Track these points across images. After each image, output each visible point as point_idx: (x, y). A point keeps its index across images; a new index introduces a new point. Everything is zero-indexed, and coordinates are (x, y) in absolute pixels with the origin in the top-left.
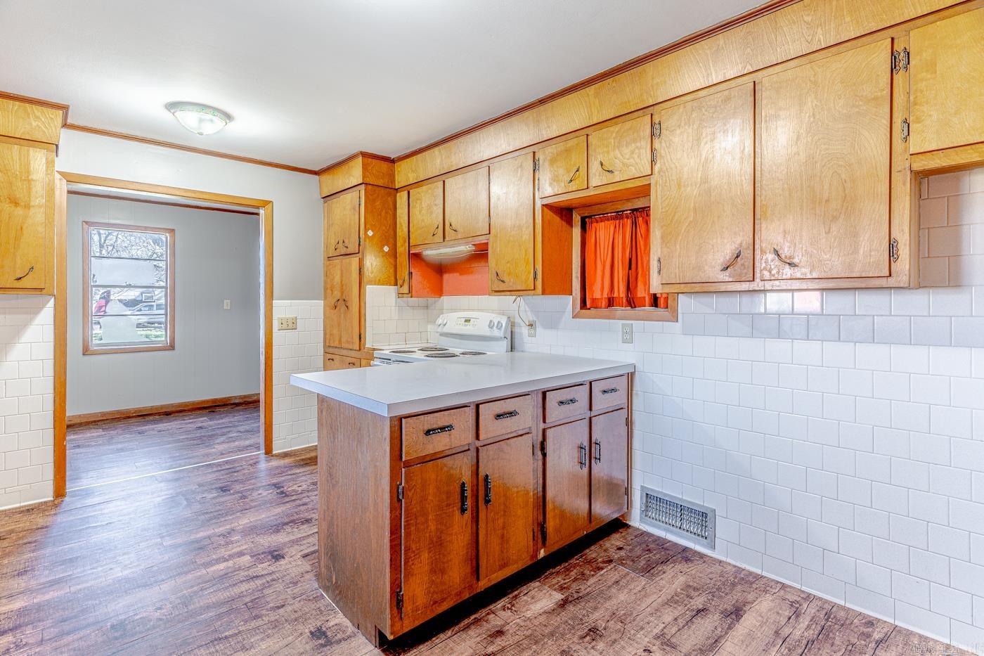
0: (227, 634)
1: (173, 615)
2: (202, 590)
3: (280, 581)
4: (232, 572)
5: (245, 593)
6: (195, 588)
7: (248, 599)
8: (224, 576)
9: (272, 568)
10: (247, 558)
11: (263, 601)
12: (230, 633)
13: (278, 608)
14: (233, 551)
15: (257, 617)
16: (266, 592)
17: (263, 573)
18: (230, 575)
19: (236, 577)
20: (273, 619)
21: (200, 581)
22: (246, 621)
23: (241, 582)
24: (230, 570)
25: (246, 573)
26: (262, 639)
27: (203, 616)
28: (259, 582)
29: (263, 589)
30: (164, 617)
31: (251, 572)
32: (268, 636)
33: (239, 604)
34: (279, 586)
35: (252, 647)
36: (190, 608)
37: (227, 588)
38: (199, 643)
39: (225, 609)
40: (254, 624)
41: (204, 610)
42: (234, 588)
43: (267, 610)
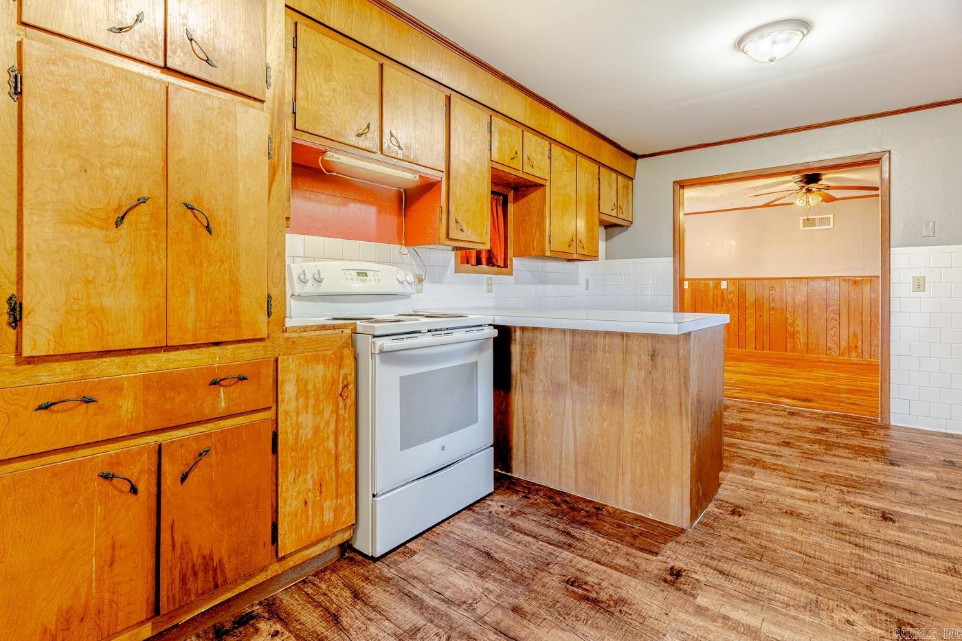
0: (798, 554)
1: (836, 603)
2: (788, 605)
3: (707, 554)
4: (737, 598)
5: (751, 568)
7: (754, 563)
8: (753, 600)
9: (697, 568)
10: (701, 600)
11: (744, 552)
12: (794, 553)
13: (739, 540)
14: (702, 623)
15: (762, 546)
16: (730, 555)
17: (711, 571)
18: (742, 597)
19: (741, 589)
20: (753, 538)
21: (780, 618)
22: (774, 550)
23: (741, 580)
24: (738, 601)
25: (726, 584)
26: (775, 534)
27: (807, 580)
28: (726, 567)
29: (732, 560)
30: (847, 608)
31: (721, 580)
32: (770, 533)
33: (765, 565)
34: (716, 551)
35: (786, 536)
36: (814, 597)
37: (761, 586)
38: (825, 564)
39: (782, 571)
40: (771, 545)
41: (801, 584)
42: (754, 580)
43: (749, 545)
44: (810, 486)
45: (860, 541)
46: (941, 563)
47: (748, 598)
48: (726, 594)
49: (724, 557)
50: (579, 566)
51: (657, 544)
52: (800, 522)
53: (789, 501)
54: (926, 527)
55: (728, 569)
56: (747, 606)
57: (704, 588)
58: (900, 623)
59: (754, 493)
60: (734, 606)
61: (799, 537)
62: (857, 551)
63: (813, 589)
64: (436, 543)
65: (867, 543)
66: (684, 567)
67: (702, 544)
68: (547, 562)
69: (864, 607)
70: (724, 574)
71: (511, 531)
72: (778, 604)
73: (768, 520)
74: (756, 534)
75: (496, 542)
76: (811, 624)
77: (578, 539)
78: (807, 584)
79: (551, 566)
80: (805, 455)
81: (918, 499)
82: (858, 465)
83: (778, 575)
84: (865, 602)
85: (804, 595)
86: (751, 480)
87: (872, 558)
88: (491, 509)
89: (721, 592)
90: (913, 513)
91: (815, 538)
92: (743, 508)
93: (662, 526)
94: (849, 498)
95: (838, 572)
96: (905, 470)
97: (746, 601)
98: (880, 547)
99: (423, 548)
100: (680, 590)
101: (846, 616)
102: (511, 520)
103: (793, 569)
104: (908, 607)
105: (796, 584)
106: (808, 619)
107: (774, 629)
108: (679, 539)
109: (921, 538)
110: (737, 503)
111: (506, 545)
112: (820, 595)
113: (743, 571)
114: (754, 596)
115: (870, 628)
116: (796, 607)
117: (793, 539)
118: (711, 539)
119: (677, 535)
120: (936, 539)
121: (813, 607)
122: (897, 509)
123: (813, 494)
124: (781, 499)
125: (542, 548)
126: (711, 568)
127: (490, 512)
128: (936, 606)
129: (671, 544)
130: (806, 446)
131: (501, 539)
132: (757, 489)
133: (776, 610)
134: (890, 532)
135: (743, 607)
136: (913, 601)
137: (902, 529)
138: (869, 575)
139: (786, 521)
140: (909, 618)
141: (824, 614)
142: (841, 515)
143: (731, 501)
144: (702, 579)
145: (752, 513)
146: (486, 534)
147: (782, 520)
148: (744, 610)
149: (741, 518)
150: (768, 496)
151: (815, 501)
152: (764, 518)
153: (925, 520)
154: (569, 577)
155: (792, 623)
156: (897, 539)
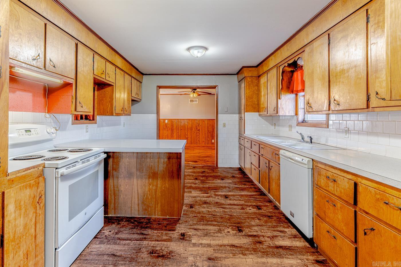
0: (211, 216)
1: (224, 227)
2: (214, 233)
3: (189, 225)
4: (202, 236)
5: (202, 225)
6: (216, 235)
7: (202, 223)
8: (206, 235)
9: (188, 231)
10: (193, 241)
11: (198, 220)
13: (196, 216)
14: (196, 249)
15: (202, 216)
16: (195, 222)
17: (192, 230)
18: (203, 235)
19: (202, 233)
20: (199, 214)
21: (214, 238)
22: (206, 217)
23: (201, 230)
24: (202, 237)
25: (198, 233)
26: (204, 211)
28: (195, 227)
29: (196, 224)
30: (227, 228)
31: (196, 232)
32: (202, 211)
33: (205, 222)
34: (191, 223)
35: (207, 211)
36: (219, 228)
37: (206, 230)
38: (218, 216)
39: (209, 223)
40: (204, 215)
41: (215, 225)
42: (204, 228)
43: (199, 217)
44: (207, 192)
45: (223, 206)
46: (240, 207)
47: (205, 235)
48: (199, 236)
49: (194, 224)
50: (152, 245)
51: (174, 226)
52: (208, 205)
53: (203, 199)
54: (234, 197)
55: (196, 227)
56: (205, 238)
57: (192, 236)
58: (238, 227)
59: (194, 199)
60: (202, 239)
61: (210, 210)
62: (224, 210)
63: (219, 226)
64: (87, 260)
65: (225, 206)
66: (185, 232)
67: (186, 221)
68: (139, 248)
69: (230, 226)
70: (196, 230)
71: (119, 241)
72: (212, 234)
73: (201, 207)
74: (199, 213)
75: (115, 248)
76: (221, 236)
77: (147, 235)
78: (216, 224)
79: (141, 249)
80: (202, 182)
81: (230, 189)
82: (215, 182)
83: (209, 224)
84: (230, 225)
85: (216, 228)
86: (191, 194)
87: (227, 211)
88: (105, 234)
89: (197, 236)
90: (231, 194)
91: (213, 209)
92: (193, 205)
93: (173, 219)
94: (217, 193)
95: (222, 218)
96: (225, 181)
97: (204, 236)
98: (227, 207)
99: (80, 265)
100: (186, 240)
101: (227, 230)
102: (116, 236)
103: (212, 221)
104: (238, 222)
105: (214, 225)
106: (220, 235)
107: (214, 242)
108: (179, 222)
109: (234, 201)
110: (191, 203)
111: (120, 248)
112: (220, 227)
113: (200, 226)
114: (206, 234)
115: (233, 232)
116: (216, 233)
117: (209, 211)
118: (188, 219)
119: (178, 221)
120: (237, 200)
121: (220, 231)
122: (227, 194)
123: (209, 195)
124: (201, 199)
125: (135, 243)
126: (192, 229)
127: (106, 236)
128: (243, 219)
129: (178, 225)
130: (201, 178)
131: (117, 246)
132: (194, 197)
133: (212, 236)
134: (228, 202)
135: (204, 238)
136: (238, 220)
137: (230, 200)
138: (228, 216)
139: (205, 206)
140: (239, 225)
141: (223, 232)
142: (217, 200)
143: (189, 203)
144: (191, 234)
145: (196, 206)
146: (108, 246)
147: (204, 206)
148: (205, 239)
149: (193, 209)
150: (198, 199)
151: (210, 197)
152: (199, 206)
153: (234, 195)
154: (150, 251)
155: (217, 238)
156: (230, 203)
